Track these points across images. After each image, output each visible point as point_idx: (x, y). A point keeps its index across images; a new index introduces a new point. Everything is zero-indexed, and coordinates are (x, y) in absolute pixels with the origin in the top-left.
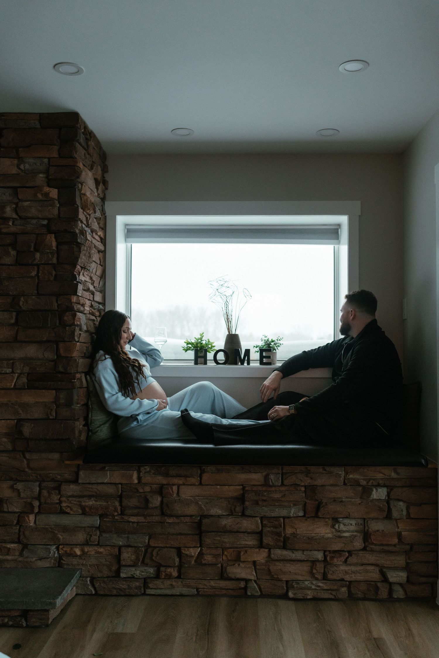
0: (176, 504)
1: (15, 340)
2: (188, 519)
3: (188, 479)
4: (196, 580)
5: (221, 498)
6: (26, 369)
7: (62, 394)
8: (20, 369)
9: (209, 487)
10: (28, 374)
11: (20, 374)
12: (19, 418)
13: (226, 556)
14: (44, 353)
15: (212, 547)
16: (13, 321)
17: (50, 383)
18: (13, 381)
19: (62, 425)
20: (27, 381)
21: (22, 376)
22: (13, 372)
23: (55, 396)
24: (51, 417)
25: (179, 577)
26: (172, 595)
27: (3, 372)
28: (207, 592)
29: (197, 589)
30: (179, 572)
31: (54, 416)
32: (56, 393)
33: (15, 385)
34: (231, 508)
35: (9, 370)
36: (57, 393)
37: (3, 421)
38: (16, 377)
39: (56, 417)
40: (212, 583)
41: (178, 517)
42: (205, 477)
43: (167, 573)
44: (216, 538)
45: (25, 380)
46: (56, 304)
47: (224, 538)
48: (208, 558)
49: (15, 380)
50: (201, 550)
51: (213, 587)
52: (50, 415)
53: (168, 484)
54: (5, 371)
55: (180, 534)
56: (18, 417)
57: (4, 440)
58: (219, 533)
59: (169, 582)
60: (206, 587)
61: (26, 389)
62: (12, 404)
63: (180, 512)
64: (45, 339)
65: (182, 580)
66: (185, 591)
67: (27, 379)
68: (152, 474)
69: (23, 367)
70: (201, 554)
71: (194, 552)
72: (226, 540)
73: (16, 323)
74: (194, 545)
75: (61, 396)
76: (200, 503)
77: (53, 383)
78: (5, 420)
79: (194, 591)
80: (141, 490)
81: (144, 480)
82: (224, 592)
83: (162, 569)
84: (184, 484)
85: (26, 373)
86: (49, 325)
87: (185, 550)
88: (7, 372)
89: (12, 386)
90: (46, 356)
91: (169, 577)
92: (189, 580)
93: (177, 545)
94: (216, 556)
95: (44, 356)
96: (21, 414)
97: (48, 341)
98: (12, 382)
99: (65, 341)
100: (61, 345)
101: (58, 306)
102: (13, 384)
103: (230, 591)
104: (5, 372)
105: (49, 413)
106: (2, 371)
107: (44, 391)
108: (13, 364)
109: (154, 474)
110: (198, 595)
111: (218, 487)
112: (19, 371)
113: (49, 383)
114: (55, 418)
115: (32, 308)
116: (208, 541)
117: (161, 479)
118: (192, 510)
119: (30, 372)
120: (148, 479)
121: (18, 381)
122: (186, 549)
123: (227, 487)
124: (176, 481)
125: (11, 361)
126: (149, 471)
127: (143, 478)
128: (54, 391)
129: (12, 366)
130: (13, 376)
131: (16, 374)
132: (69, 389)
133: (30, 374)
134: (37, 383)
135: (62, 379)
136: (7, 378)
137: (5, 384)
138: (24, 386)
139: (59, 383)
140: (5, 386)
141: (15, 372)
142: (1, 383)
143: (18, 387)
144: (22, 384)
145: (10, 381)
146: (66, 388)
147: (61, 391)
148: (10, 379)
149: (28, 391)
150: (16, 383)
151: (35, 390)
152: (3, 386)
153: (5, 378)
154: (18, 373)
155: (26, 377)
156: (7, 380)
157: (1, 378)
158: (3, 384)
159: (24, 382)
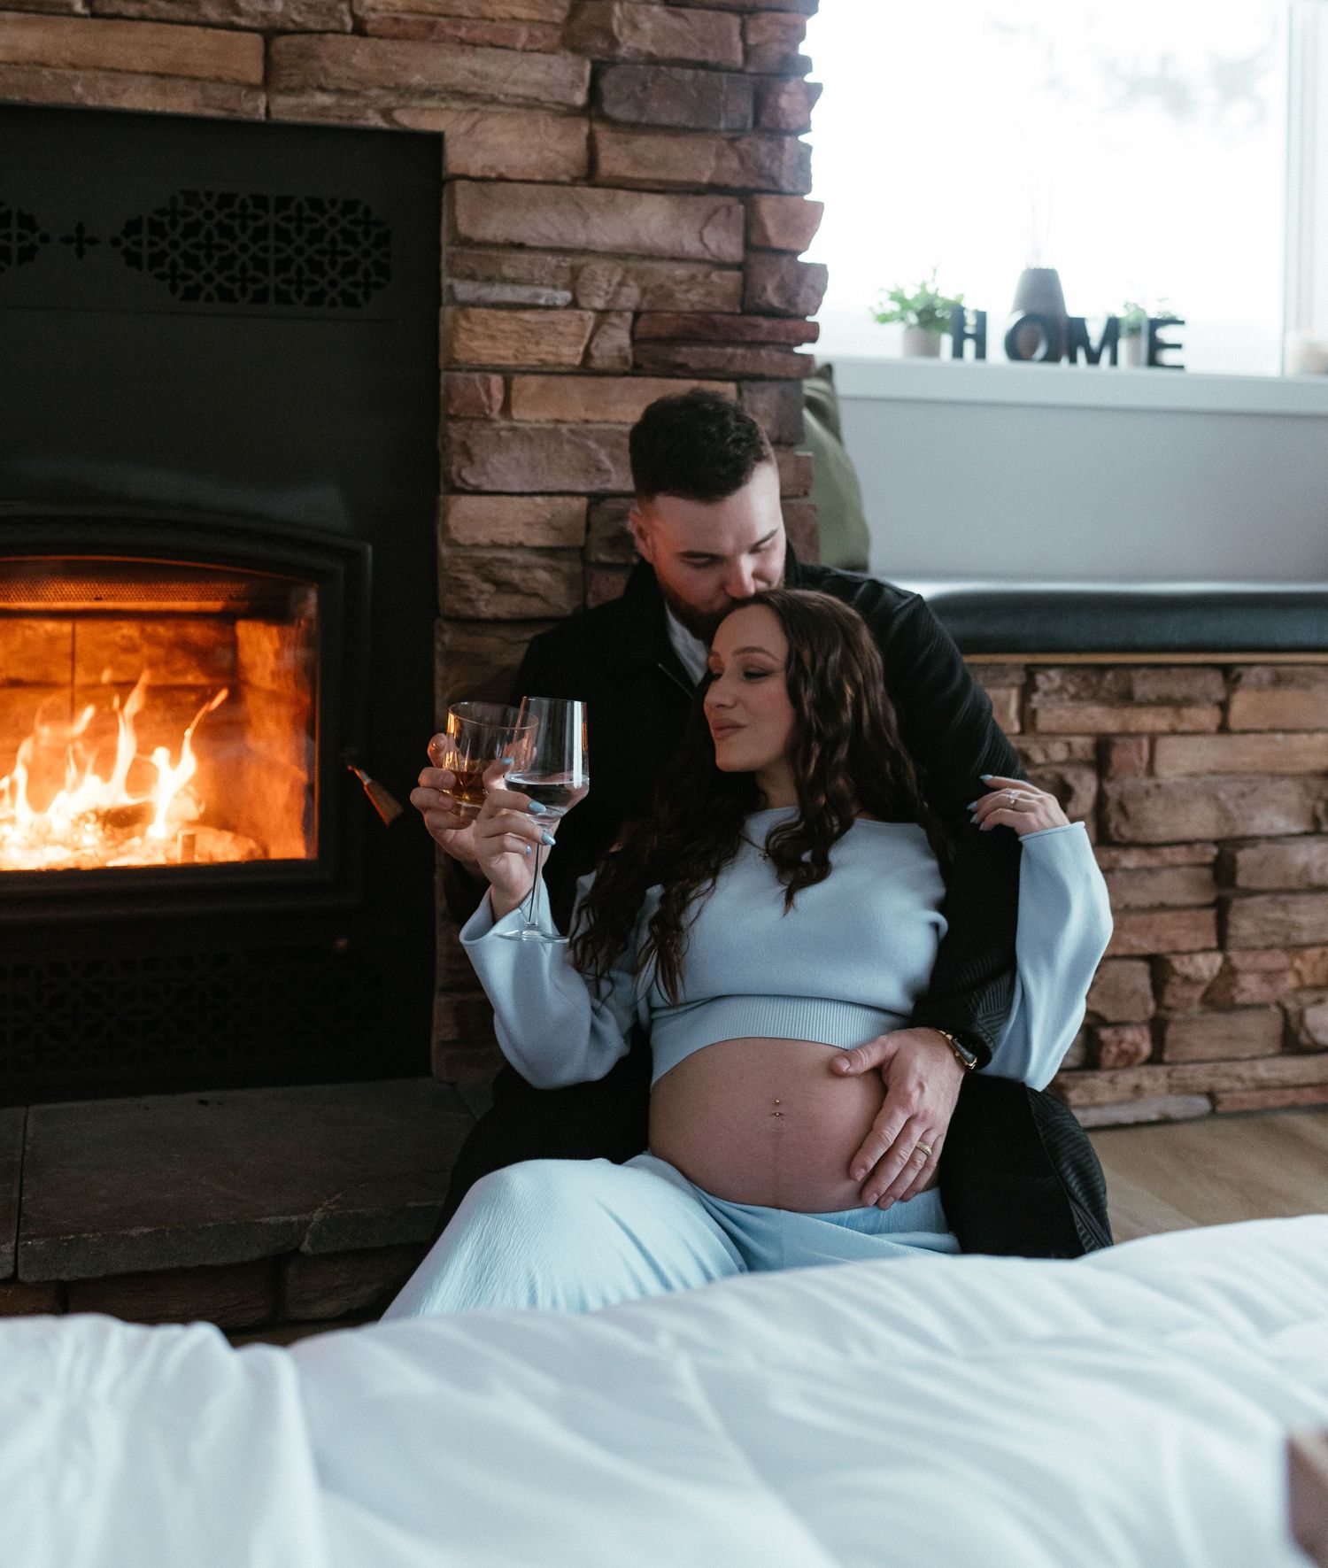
0: (1148, 804)
1: (590, 174)
2: (1180, 855)
3: (1185, 712)
4: (1216, 1064)
5: (1283, 776)
6: (631, 296)
7: (764, 396)
8: (607, 293)
9: (1252, 737)
10: (637, 314)
11: (603, 314)
12: (603, 486)
13: (1298, 973)
14: (705, 232)
15: (1254, 949)
16: (580, 98)
18: (583, 337)
20: (630, 342)
21: (614, 319)
22: (574, 304)
25: (1155, 1059)
26: (1138, 1125)
27: (542, 302)
28: (1242, 1101)
29: (1211, 1095)
30: (1158, 1039)
32: (740, 394)
33: (587, 355)
34: (1314, 808)
35: (563, 296)
36: (745, 394)
37: (539, 500)
38: (589, 324)
40: (1263, 1070)
41: (1149, 846)
42: (1241, 704)
43: (1125, 1046)
44: (1271, 915)
45: (618, 338)
46: (739, 45)
47: (1298, 912)
48: (1251, 987)
49: (588, 334)
50: (1227, 960)
51: (1262, 1086)
53: (1125, 734)
54: (547, 300)
55: (1163, 907)
56: (596, 485)
57: (543, 575)
58: (1283, 898)
59: (1128, 1079)
60: (1238, 1085)
62: (571, 431)
63: (1162, 833)
64: (705, 179)
65: (1168, 1068)
66: (1176, 1106)
67: (631, 337)
68: (1065, 696)
69: (621, 284)
70: (1229, 973)
71: (1207, 966)
72: (1304, 919)
73: (594, 108)
74: (1200, 944)
75: (760, 405)
76: (1222, 796)
78: (546, 498)
79: (1203, 1104)
80: (1039, 758)
81: (1044, 721)
82: (1291, 1096)
83: (1106, 1034)
84: (1174, 732)
85: (627, 311)
86: (722, 125)
87: (1182, 963)
88: (555, 302)
89: (577, 361)
90: (713, 246)
91: (1128, 1059)
92: (1192, 1067)
93: (1148, 946)
94: (1269, 976)
95: (705, 246)
96: (607, 471)
97: (714, 188)
98: (580, 343)
99: (779, 192)
100: (767, 205)
101: (747, 52)
102: (581, 349)
103: (1309, 1091)
104: (550, 303)
106: (538, 296)
108: (575, 272)
109: (1074, 697)
110: (1213, 1113)
111: (1280, 737)
112: (599, 303)
113: (730, 350)
115: (653, 50)
116: (1244, 925)
117: (1103, 718)
118: (1199, 821)
119: (645, 306)
120: (1060, 717)
121: (596, 340)
122: (1186, 959)
123: (1305, 736)
124: (1149, 720)
125: (567, 262)
126: (1062, 689)
127: (1041, 715)
128: (732, 387)
129: (574, 281)
130: (581, 319)
131: (591, 314)
132: (789, 379)
133: (644, 317)
134: (684, 349)
135: (772, 339)
136: (560, 328)
137: (553, 349)
138: (625, 360)
139: (763, 353)
140: (551, 358)
141: (583, 303)
142: (537, 343)
143: (598, 363)
144: (616, 354)
145: (572, 339)
146: (782, 374)
147: (760, 385)
148: (573, 328)
149: (634, 380)
150: (593, 346)
151: (660, 380)
152: (543, 356)
153: (552, 327)
154: (596, 310)
155: (629, 328)
156: (561, 333)
157: (537, 323)
158: (543, 351)
159: (620, 349)
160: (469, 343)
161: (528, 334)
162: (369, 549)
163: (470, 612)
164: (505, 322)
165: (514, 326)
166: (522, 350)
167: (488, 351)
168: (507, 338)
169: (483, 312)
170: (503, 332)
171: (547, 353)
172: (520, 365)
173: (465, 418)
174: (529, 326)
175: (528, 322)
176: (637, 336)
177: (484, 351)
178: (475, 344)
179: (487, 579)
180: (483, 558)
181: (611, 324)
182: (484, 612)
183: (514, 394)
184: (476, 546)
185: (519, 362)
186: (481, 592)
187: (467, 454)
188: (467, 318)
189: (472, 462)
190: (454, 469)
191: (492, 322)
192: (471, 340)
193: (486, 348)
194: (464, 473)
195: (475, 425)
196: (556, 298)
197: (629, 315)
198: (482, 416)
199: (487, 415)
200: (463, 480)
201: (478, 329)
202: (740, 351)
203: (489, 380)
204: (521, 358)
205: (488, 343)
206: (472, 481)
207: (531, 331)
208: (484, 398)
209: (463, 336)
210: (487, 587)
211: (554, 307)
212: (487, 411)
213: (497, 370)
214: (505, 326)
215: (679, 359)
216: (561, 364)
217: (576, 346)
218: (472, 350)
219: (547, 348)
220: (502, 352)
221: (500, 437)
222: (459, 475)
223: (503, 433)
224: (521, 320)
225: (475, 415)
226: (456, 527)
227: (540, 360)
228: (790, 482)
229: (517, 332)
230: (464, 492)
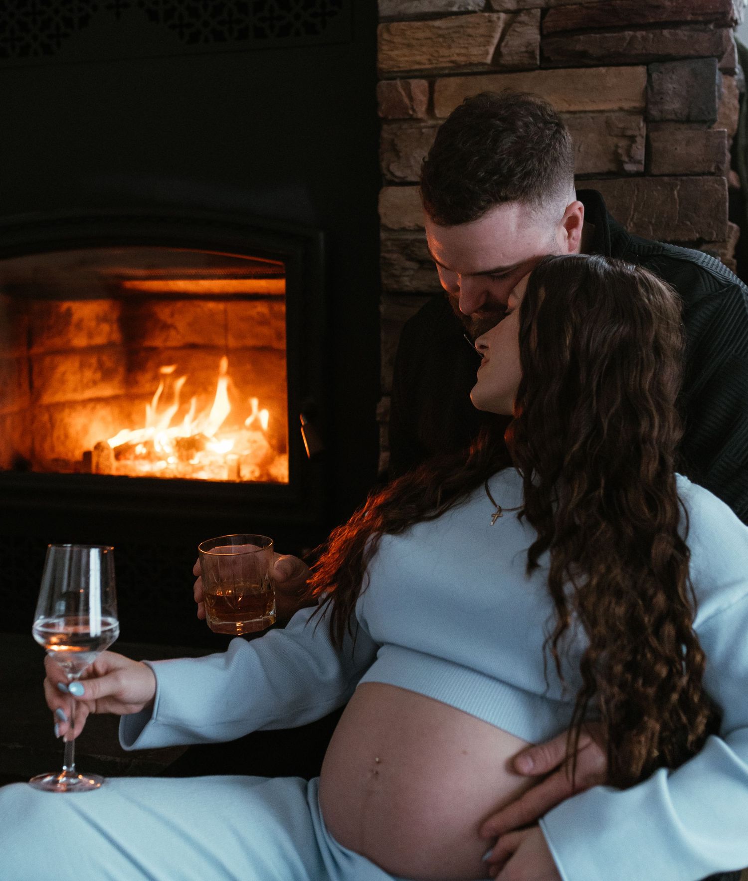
7: (674, 77)
10: (544, 11)
11: (515, 14)
17: (631, 33)
18: (491, 37)
19: (676, 192)
20: (538, 37)
21: (523, 17)
22: (488, 7)
23: (646, 88)
24: (630, 167)
27: (455, 9)
31: (639, 162)
32: (649, 75)
33: (498, 53)
35: (476, 2)
36: (654, 76)
38: (501, 24)
39: (647, 166)
45: (532, 34)
49: (497, 36)
52: (625, 159)
54: (459, 8)
61: (540, 68)
67: (541, 34)
75: (670, 86)
77: (644, 33)
85: (536, 8)
88: (470, 8)
89: (489, 59)
98: (488, 43)
102: (492, 50)
104: (463, 9)
105: (620, 151)
106: (452, 4)
107: (603, 70)
112: (511, 5)
113: (628, 34)
114: (641, 168)
119: (552, 3)
121: (507, 37)
128: (641, 70)
130: (490, 21)
131: (503, 16)
132: (702, 57)
133: (552, 11)
134: (582, 37)
135: (678, 19)
136: (470, 31)
137: (463, 51)
138: (531, 54)
139: (666, 32)
140: (461, 59)
141: (496, 7)
142: (450, 47)
143: (507, 60)
144: (523, 49)
145: (481, 40)
146: (692, 52)
147: (669, 65)
148: (481, 31)
149: (544, 72)
150: (503, 44)
151: (570, 70)
152: (455, 58)
153: (462, 30)
154: (506, 11)
155: (538, 24)
156: (470, 36)
157: (448, 28)
158: (456, 53)
159: (529, 44)
160: (390, 53)
161: (441, 40)
162: (322, 235)
163: (395, 286)
164: (420, 31)
165: (428, 34)
166: (436, 54)
167: (406, 59)
168: (422, 45)
169: (403, 25)
170: (418, 39)
171: (458, 55)
172: (435, 68)
173: (395, 121)
174: (441, 32)
175: (439, 28)
176: (545, 32)
177: (402, 59)
178: (394, 53)
179: (410, 258)
180: (407, 240)
181: (522, 23)
182: (407, 286)
183: (436, 95)
184: (404, 229)
185: (434, 66)
186: (405, 269)
187: (396, 152)
188: (388, 31)
189: (399, 157)
190: (384, 164)
191: (408, 33)
192: (392, 50)
193: (405, 56)
194: (393, 168)
195: (405, 126)
196: (469, 4)
197: (538, 12)
198: (407, 117)
199: (411, 115)
200: (392, 174)
201: (398, 40)
202: (639, 34)
203: (409, 84)
204: (434, 62)
205: (406, 51)
206: (398, 174)
207: (442, 36)
208: (406, 100)
209: (385, 48)
210: (408, 264)
211: (468, 12)
212: (411, 112)
213: (421, 74)
214: (420, 35)
215: (579, 47)
216: (471, 64)
217: (484, 46)
218: (393, 60)
219: (458, 51)
220: (418, 58)
221: (422, 133)
222: (389, 170)
223: (424, 130)
224: (434, 27)
225: (401, 117)
226: (385, 214)
227: (452, 62)
228: (700, 158)
229: (430, 38)
230: (392, 183)
